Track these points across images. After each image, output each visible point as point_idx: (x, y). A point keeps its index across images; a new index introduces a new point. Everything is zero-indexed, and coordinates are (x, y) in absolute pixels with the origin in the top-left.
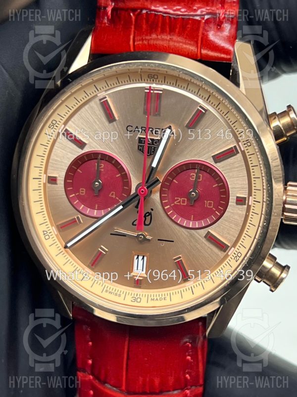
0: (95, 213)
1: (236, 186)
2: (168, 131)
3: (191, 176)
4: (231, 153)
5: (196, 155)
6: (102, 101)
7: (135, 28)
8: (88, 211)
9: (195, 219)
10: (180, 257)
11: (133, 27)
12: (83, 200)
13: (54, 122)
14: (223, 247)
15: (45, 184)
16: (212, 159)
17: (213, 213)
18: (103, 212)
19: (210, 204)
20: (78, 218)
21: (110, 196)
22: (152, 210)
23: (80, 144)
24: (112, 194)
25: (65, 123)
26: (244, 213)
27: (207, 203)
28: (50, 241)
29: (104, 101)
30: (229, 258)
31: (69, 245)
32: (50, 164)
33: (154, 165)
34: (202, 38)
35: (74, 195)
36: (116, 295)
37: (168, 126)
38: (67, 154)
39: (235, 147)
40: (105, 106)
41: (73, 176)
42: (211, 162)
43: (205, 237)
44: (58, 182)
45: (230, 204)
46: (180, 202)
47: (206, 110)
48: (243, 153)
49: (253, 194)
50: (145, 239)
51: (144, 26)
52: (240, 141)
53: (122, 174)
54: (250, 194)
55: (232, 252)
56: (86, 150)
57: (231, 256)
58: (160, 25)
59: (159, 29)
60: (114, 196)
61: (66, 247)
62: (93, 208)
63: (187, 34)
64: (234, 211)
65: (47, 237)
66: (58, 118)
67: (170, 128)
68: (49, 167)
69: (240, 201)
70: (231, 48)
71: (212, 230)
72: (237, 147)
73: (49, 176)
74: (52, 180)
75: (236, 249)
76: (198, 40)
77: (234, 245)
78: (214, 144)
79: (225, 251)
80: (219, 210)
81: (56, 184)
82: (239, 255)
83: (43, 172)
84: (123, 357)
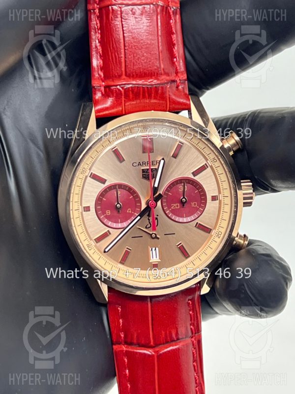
0: (120, 225)
1: (210, 189)
2: (162, 162)
3: (180, 188)
4: (203, 168)
5: (181, 174)
6: (113, 150)
7: (125, 98)
8: (115, 225)
9: (186, 216)
10: (181, 243)
11: (123, 97)
12: (109, 218)
13: (84, 169)
14: (208, 230)
15: (82, 213)
16: (192, 175)
17: (197, 209)
18: (125, 224)
19: (195, 204)
20: (108, 231)
21: (128, 212)
22: (157, 215)
23: (103, 181)
24: (129, 211)
25: (90, 169)
26: (218, 205)
27: (193, 204)
28: (92, 251)
29: (115, 150)
30: (213, 237)
31: (107, 250)
32: (83, 198)
33: (156, 185)
34: (169, 98)
35: (103, 216)
36: (143, 277)
37: (162, 158)
38: (94, 189)
39: (206, 164)
40: (116, 152)
41: (101, 203)
42: (192, 176)
43: (196, 226)
44: (91, 209)
45: (208, 201)
46: (175, 207)
47: (183, 144)
48: (211, 167)
49: (222, 192)
50: (156, 238)
51: (131, 96)
52: (208, 160)
53: (134, 195)
54: (220, 192)
55: (213, 233)
56: (107, 184)
57: (214, 235)
58: (141, 93)
59: (141, 96)
60: (130, 212)
61: (105, 252)
62: (117, 222)
63: (160, 97)
64: (211, 205)
65: (90, 248)
66: (86, 166)
67: (163, 159)
68: (83, 201)
69: (214, 198)
70: (188, 102)
71: (199, 221)
72: (207, 164)
73: (84, 207)
74: (87, 209)
75: (216, 230)
76: (167, 99)
77: (215, 228)
78: (191, 165)
79: (209, 233)
80: (202, 207)
81: (89, 210)
82: (220, 233)
83: (79, 205)
84: (148, 320)
